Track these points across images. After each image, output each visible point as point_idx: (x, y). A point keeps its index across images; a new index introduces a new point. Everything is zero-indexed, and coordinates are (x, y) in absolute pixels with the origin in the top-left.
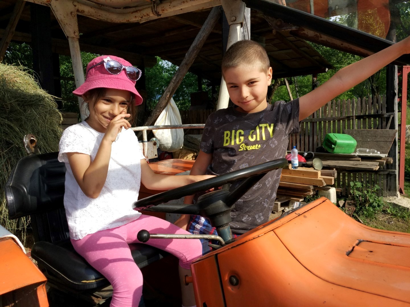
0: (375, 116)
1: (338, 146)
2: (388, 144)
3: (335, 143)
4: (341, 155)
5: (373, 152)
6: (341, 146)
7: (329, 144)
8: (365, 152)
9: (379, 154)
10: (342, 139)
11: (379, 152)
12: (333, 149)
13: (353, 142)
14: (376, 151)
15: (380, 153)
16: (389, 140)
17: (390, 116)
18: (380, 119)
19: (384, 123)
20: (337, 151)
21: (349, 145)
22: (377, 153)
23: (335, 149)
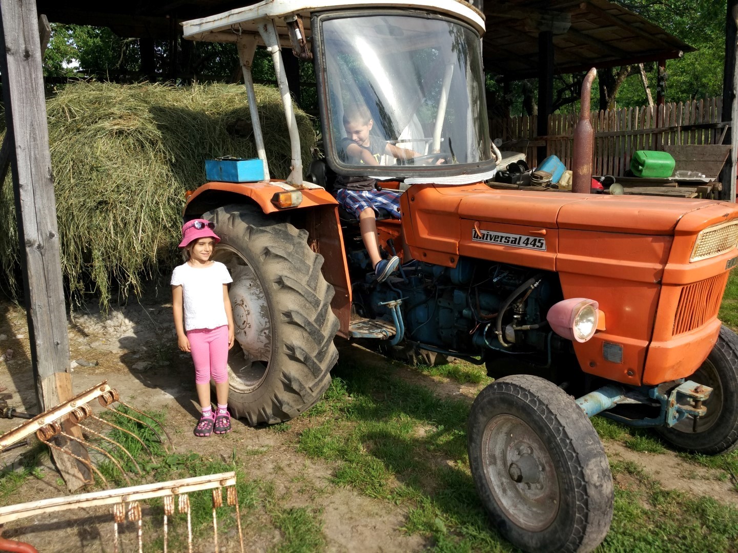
0: (707, 127)
1: (647, 168)
2: (718, 164)
3: (643, 164)
4: (654, 179)
5: (697, 176)
6: (652, 167)
7: (637, 165)
8: (685, 175)
9: (704, 178)
10: (654, 158)
11: (704, 176)
12: (641, 171)
13: (670, 162)
14: (700, 174)
15: (706, 177)
16: (720, 159)
17: (725, 126)
18: (713, 131)
19: (718, 136)
20: (646, 173)
21: (662, 167)
22: (700, 177)
23: (644, 171)
